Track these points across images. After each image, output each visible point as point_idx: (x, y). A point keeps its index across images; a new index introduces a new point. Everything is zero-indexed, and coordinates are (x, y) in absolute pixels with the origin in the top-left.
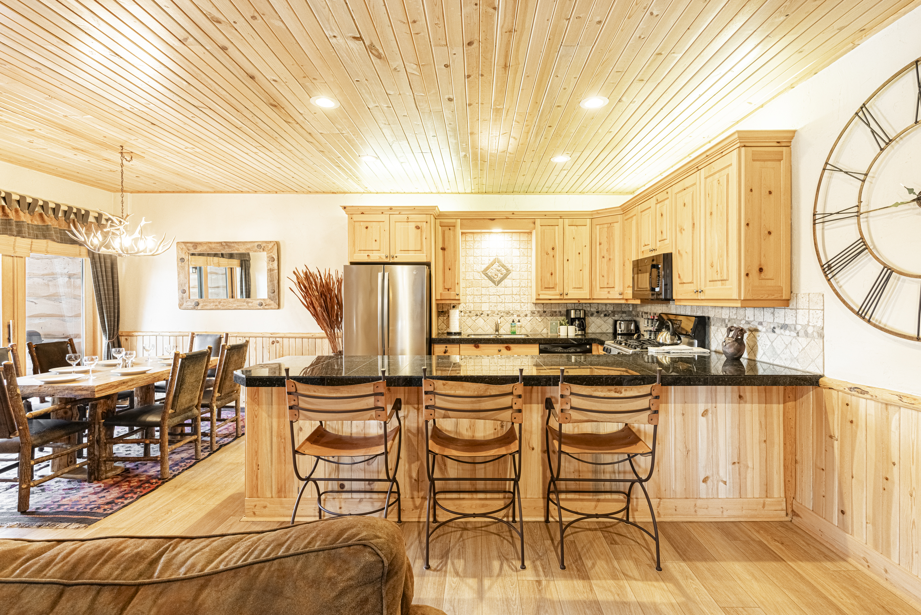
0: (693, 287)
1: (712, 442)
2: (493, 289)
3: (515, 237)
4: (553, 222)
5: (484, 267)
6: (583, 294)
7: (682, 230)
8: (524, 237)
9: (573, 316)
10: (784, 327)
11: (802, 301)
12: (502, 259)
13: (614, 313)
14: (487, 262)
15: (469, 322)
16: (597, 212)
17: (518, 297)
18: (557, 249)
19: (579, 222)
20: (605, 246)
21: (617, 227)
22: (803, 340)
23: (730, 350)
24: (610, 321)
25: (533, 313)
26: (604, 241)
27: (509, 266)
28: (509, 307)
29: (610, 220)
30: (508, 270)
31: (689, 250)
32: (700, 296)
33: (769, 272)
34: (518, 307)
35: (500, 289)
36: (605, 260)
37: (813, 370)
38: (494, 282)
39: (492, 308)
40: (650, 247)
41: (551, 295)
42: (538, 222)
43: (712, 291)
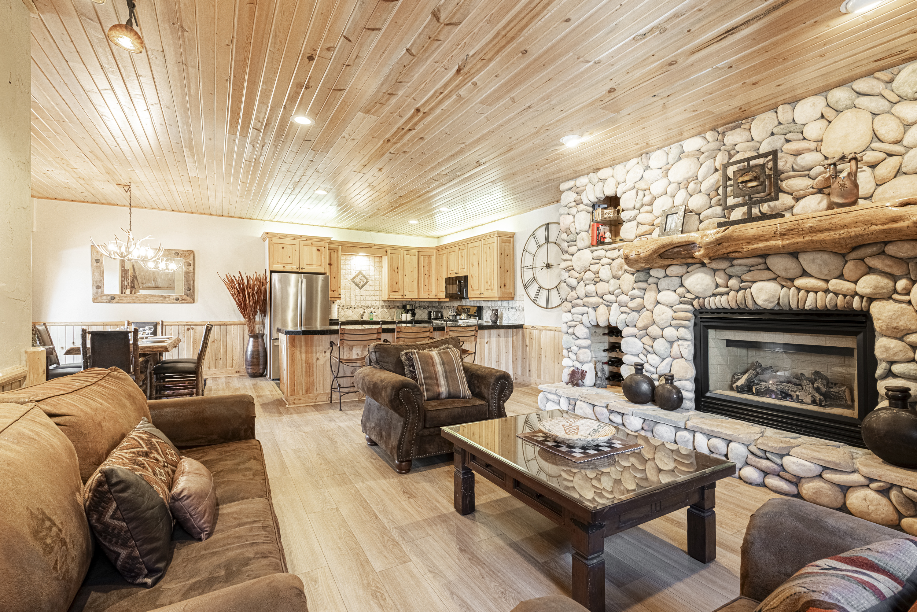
0: (478, 292)
1: (490, 354)
2: (358, 291)
3: (372, 259)
4: (397, 252)
5: (352, 277)
6: (414, 295)
7: (473, 265)
8: (377, 259)
9: (408, 308)
10: (512, 308)
11: (518, 298)
12: (364, 272)
13: (428, 307)
14: (354, 273)
15: (342, 312)
16: (422, 248)
17: (373, 297)
18: (400, 268)
19: (411, 253)
20: (426, 268)
21: (433, 258)
22: (518, 312)
23: (493, 319)
24: (426, 312)
25: (382, 307)
26: (426, 265)
27: (368, 277)
28: (368, 303)
29: (429, 253)
30: (367, 279)
31: (477, 275)
32: (482, 296)
33: (507, 286)
34: (373, 303)
35: (362, 291)
36: (427, 276)
37: (521, 323)
38: (358, 287)
39: (358, 304)
40: (455, 271)
41: (396, 296)
42: (389, 251)
43: (487, 294)
